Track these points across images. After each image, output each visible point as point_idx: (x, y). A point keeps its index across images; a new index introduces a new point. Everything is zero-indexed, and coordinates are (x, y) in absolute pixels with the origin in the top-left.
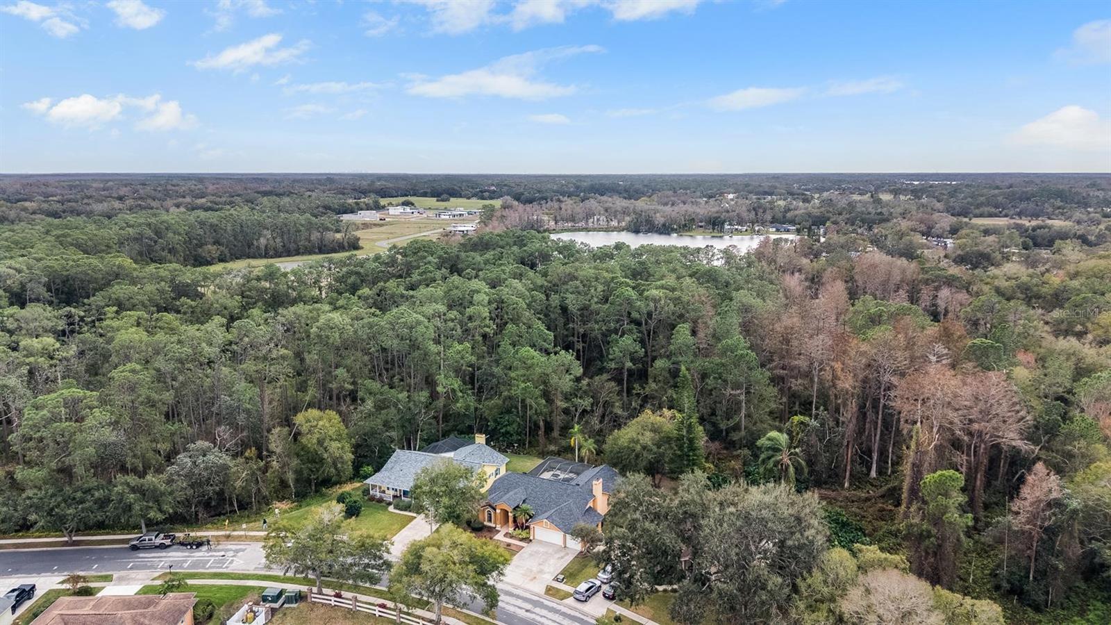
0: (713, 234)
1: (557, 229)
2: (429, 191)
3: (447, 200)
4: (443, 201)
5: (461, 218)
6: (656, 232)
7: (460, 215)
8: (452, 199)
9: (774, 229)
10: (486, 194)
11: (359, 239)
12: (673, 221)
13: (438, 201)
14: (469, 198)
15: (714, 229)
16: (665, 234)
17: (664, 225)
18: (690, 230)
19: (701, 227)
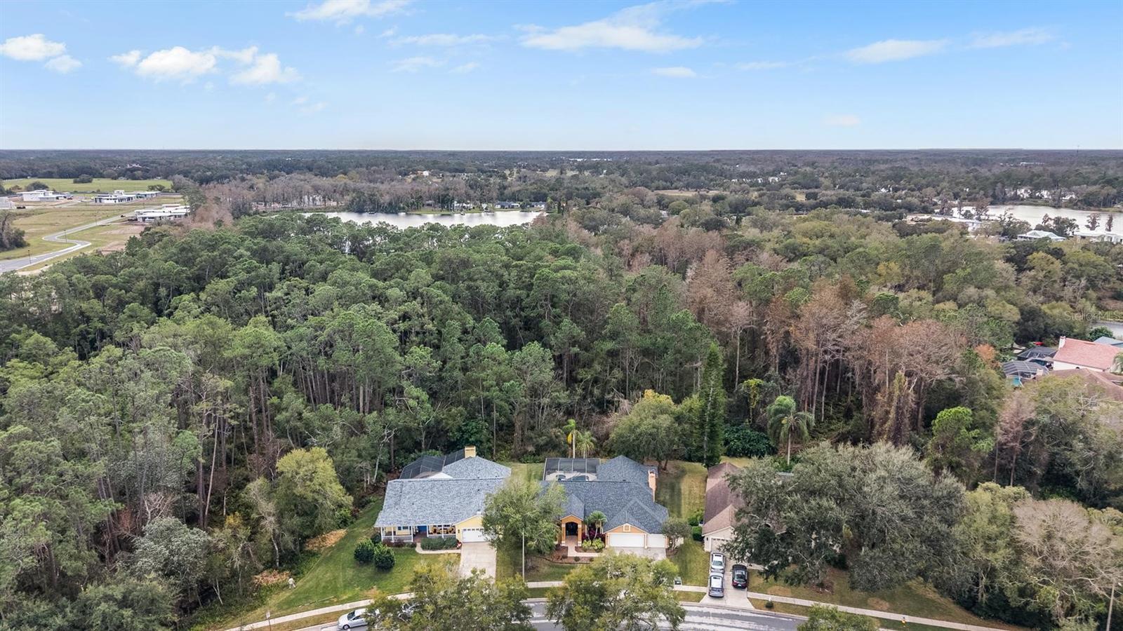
0: (443, 213)
1: (269, 211)
2: (55, 170)
3: (90, 181)
4: (83, 182)
5: (130, 202)
6: (382, 211)
7: (129, 199)
8: (95, 180)
9: (499, 206)
10: (139, 173)
11: (23, 233)
12: (399, 199)
13: (75, 182)
14: (115, 178)
15: (443, 207)
16: (393, 213)
17: (390, 204)
18: (417, 208)
19: (428, 205)
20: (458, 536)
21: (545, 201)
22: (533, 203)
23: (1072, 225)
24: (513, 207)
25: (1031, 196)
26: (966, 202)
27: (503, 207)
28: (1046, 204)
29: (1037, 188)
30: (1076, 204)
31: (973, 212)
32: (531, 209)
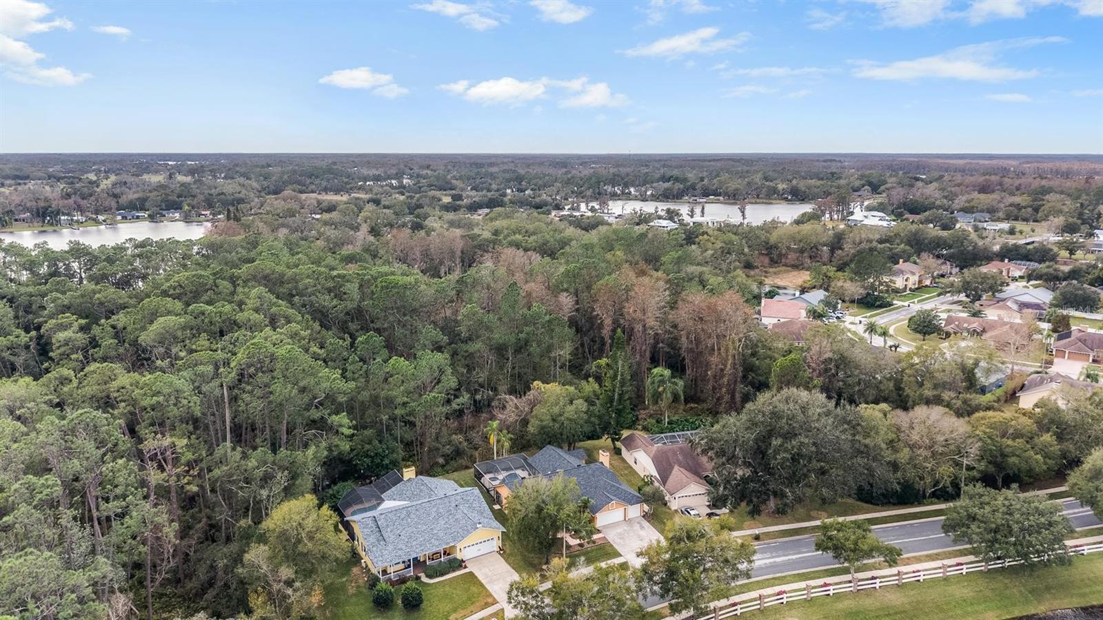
0: (44, 229)
9: (119, 217)
15: (44, 222)
20: (459, 556)
21: (181, 209)
22: (164, 212)
23: (678, 214)
24: (138, 217)
25: (623, 193)
26: (591, 201)
27: (124, 218)
28: (636, 199)
29: (626, 185)
30: (658, 198)
31: (597, 207)
32: (163, 219)
